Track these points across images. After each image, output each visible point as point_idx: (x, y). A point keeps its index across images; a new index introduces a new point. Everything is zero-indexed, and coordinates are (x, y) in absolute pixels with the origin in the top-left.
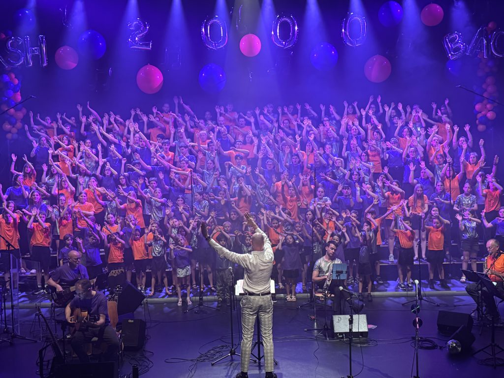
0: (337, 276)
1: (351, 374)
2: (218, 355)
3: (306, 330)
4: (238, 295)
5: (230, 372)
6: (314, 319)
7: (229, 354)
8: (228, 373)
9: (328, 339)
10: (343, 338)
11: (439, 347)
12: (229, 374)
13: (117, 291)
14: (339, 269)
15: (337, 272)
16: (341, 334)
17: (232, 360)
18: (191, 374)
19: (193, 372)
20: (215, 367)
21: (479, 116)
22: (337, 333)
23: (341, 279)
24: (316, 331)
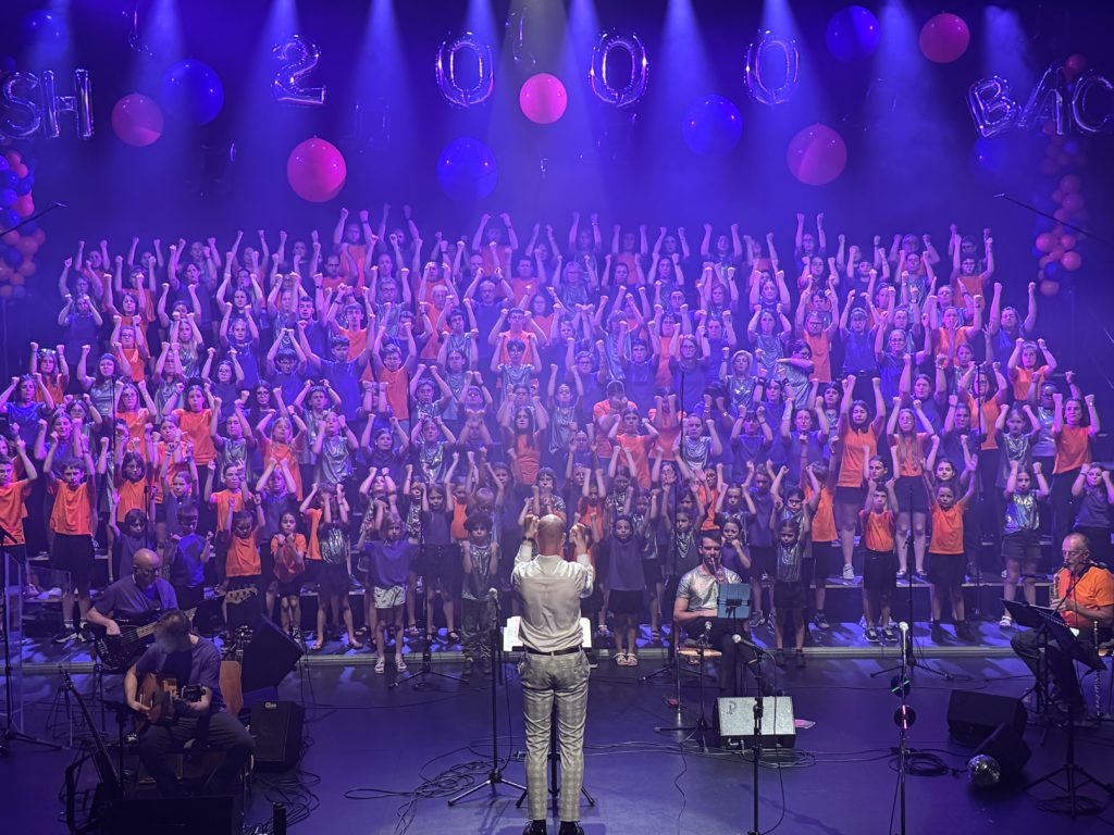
0: (728, 611)
1: (756, 829)
2: (463, 782)
3: (657, 729)
4: (510, 650)
5: (489, 821)
6: (676, 706)
7: (488, 782)
8: (484, 824)
9: (706, 750)
10: (739, 747)
11: (950, 771)
12: (487, 827)
13: (242, 638)
14: (734, 596)
15: (729, 602)
16: (735, 738)
17: (494, 795)
18: (402, 826)
19: (407, 822)
20: (455, 811)
21: (1045, 261)
22: (728, 737)
24: (679, 732)
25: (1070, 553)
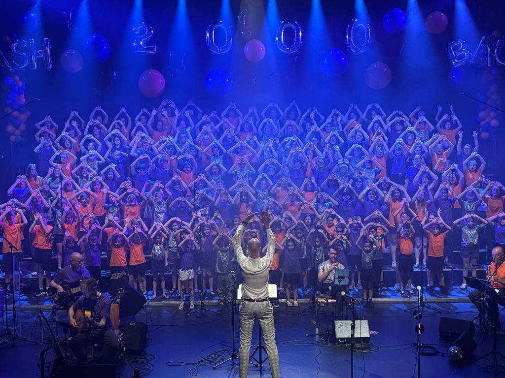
0: (339, 281)
2: (219, 359)
3: (307, 335)
6: (316, 325)
7: (231, 358)
9: (329, 344)
10: (344, 343)
11: (440, 354)
14: (342, 275)
15: (339, 277)
16: (343, 339)
17: (233, 364)
21: (483, 123)
22: (339, 338)
23: (343, 284)
24: (317, 336)
25: (495, 255)
